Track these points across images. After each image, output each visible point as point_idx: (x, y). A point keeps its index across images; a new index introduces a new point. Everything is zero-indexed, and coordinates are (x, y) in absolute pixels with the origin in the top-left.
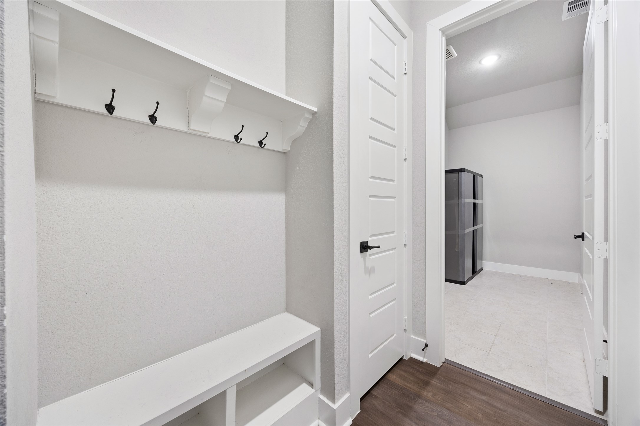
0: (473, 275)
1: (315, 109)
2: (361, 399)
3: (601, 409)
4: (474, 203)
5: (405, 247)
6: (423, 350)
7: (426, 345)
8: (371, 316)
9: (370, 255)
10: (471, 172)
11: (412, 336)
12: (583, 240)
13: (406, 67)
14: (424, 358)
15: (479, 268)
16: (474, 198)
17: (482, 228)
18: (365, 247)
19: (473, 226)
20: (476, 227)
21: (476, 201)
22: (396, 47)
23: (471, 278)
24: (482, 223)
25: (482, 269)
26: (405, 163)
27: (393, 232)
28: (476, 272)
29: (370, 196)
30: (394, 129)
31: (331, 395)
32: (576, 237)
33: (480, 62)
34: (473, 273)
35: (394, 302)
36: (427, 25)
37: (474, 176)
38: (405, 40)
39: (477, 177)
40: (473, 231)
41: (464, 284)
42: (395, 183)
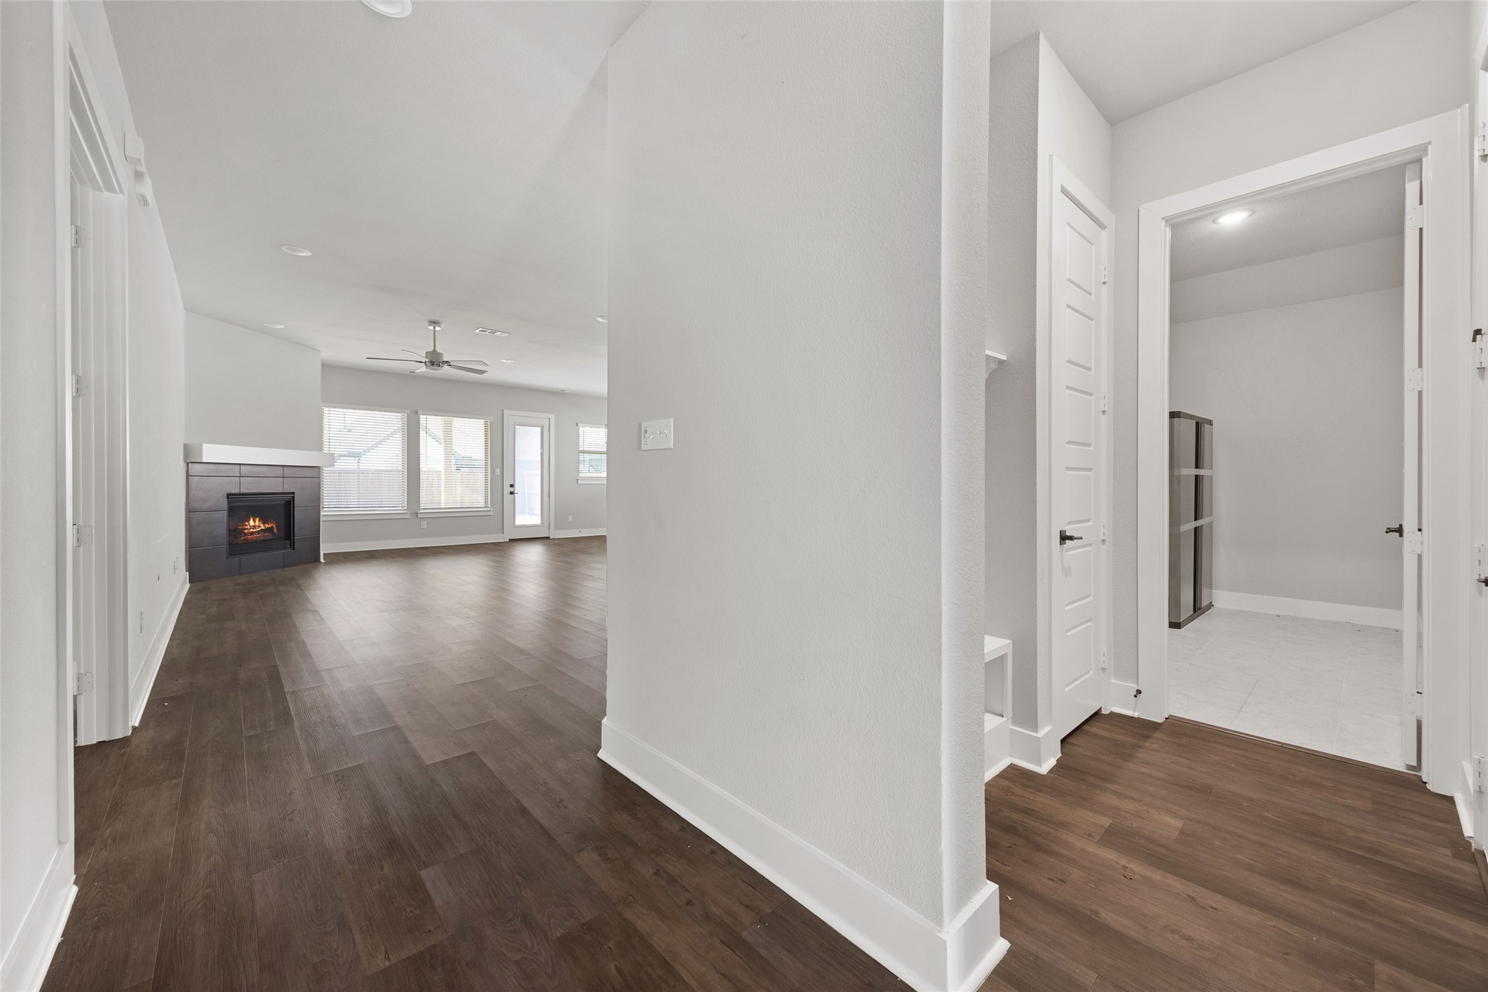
0: (1194, 612)
1: (1004, 357)
2: (1062, 741)
3: (1414, 763)
4: (1197, 477)
5: (1104, 544)
6: (1135, 696)
7: (1139, 692)
8: (1068, 634)
9: (1068, 550)
10: (1191, 417)
11: (1113, 681)
12: (1401, 535)
13: (1106, 272)
14: (1134, 711)
15: (1204, 603)
16: (1197, 467)
17: (1211, 524)
18: (1064, 538)
19: (1196, 519)
20: (1199, 523)
21: (1201, 472)
22: (1093, 246)
23: (1191, 619)
24: (1211, 515)
25: (1210, 606)
26: (1104, 418)
27: (1089, 521)
28: (1200, 609)
29: (1068, 469)
30: (1090, 369)
31: (1033, 724)
32: (1389, 531)
33: (1214, 222)
34: (1195, 610)
35: (1089, 624)
36: (1140, 208)
37: (1197, 423)
38: (1104, 232)
39: (1202, 425)
40: (1196, 528)
41: (1180, 628)
42: (1092, 448)
